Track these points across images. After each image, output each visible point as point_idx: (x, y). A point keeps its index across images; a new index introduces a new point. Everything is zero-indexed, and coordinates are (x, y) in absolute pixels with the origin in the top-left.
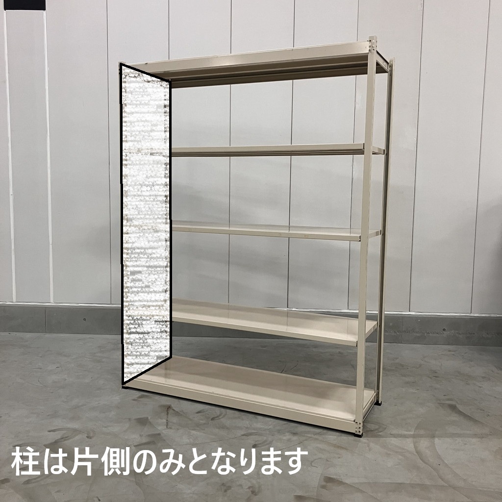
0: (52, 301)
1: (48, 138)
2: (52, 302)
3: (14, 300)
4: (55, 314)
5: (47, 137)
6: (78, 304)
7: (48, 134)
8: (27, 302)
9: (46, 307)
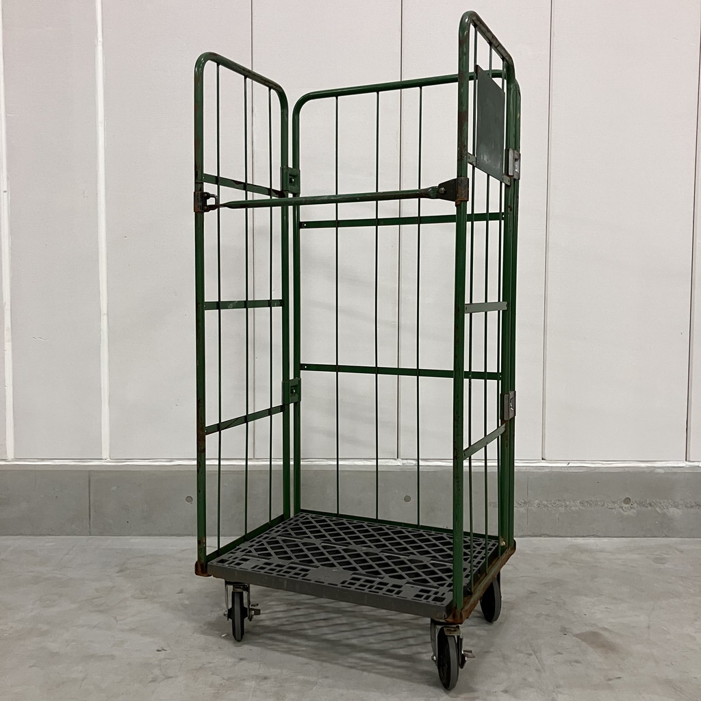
0: (105, 455)
1: (100, 48)
2: (105, 458)
3: (10, 455)
4: (115, 488)
5: (95, 46)
6: (172, 460)
7: (100, 39)
8: (43, 460)
9: (89, 471)
